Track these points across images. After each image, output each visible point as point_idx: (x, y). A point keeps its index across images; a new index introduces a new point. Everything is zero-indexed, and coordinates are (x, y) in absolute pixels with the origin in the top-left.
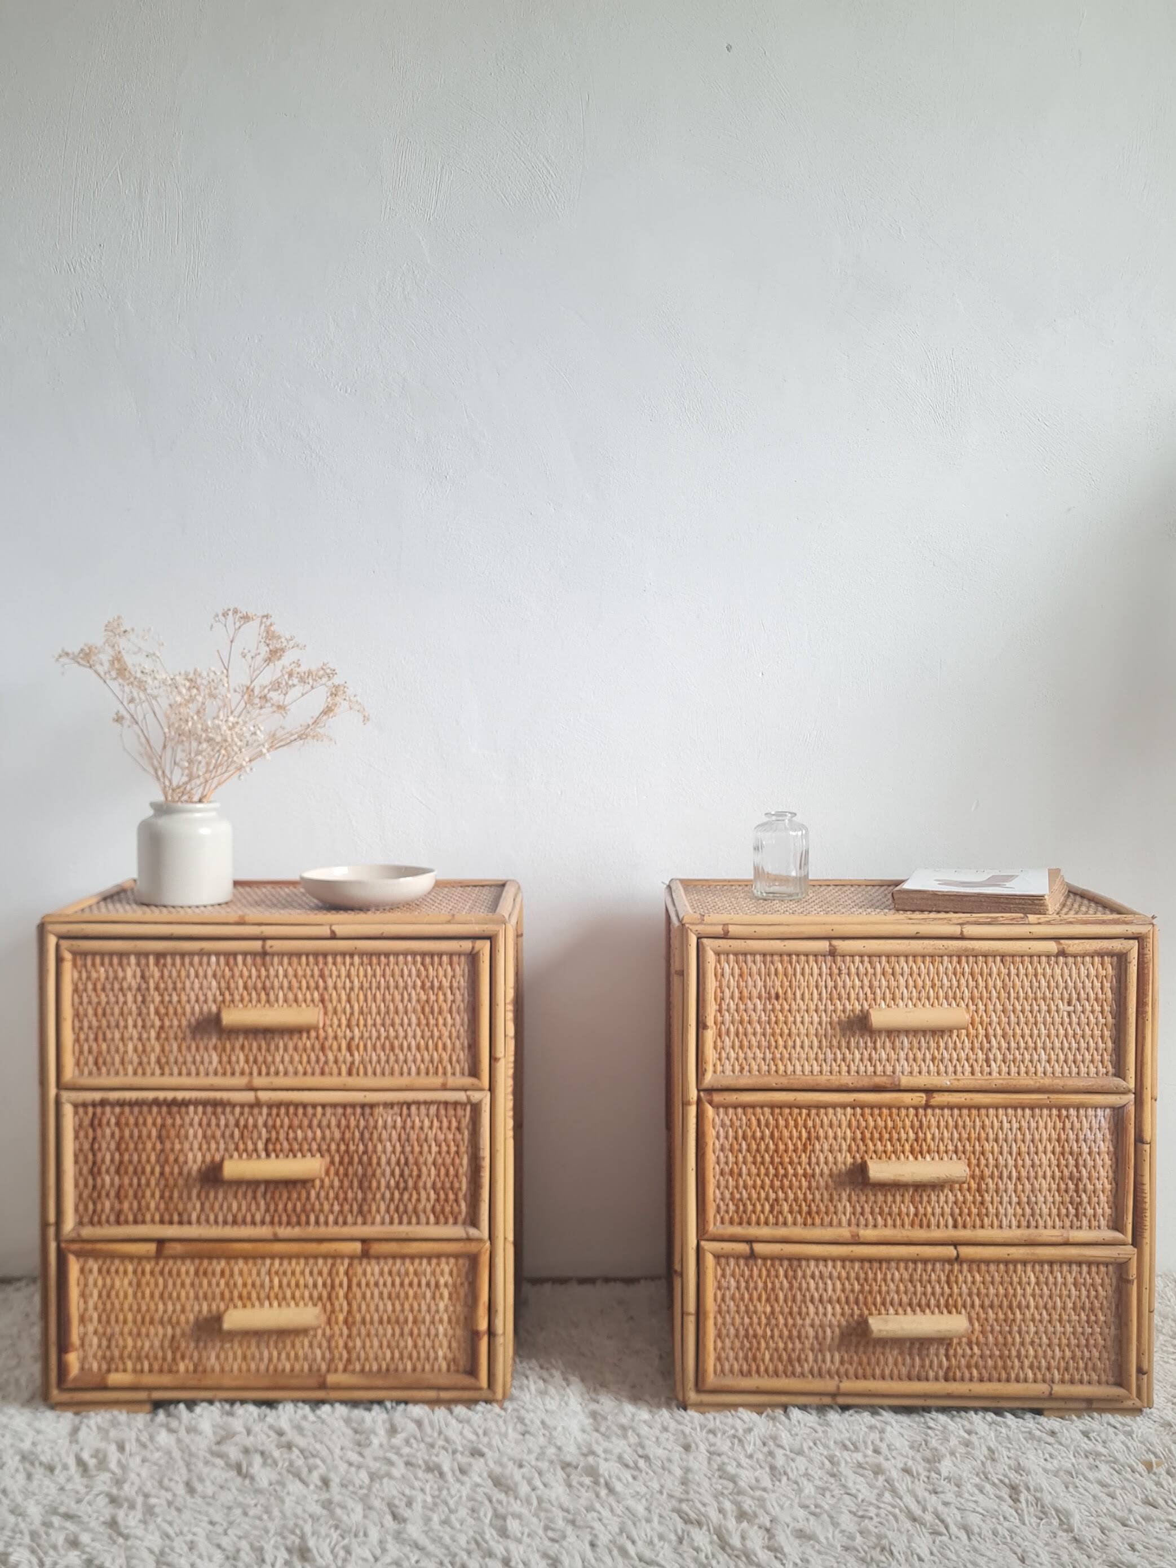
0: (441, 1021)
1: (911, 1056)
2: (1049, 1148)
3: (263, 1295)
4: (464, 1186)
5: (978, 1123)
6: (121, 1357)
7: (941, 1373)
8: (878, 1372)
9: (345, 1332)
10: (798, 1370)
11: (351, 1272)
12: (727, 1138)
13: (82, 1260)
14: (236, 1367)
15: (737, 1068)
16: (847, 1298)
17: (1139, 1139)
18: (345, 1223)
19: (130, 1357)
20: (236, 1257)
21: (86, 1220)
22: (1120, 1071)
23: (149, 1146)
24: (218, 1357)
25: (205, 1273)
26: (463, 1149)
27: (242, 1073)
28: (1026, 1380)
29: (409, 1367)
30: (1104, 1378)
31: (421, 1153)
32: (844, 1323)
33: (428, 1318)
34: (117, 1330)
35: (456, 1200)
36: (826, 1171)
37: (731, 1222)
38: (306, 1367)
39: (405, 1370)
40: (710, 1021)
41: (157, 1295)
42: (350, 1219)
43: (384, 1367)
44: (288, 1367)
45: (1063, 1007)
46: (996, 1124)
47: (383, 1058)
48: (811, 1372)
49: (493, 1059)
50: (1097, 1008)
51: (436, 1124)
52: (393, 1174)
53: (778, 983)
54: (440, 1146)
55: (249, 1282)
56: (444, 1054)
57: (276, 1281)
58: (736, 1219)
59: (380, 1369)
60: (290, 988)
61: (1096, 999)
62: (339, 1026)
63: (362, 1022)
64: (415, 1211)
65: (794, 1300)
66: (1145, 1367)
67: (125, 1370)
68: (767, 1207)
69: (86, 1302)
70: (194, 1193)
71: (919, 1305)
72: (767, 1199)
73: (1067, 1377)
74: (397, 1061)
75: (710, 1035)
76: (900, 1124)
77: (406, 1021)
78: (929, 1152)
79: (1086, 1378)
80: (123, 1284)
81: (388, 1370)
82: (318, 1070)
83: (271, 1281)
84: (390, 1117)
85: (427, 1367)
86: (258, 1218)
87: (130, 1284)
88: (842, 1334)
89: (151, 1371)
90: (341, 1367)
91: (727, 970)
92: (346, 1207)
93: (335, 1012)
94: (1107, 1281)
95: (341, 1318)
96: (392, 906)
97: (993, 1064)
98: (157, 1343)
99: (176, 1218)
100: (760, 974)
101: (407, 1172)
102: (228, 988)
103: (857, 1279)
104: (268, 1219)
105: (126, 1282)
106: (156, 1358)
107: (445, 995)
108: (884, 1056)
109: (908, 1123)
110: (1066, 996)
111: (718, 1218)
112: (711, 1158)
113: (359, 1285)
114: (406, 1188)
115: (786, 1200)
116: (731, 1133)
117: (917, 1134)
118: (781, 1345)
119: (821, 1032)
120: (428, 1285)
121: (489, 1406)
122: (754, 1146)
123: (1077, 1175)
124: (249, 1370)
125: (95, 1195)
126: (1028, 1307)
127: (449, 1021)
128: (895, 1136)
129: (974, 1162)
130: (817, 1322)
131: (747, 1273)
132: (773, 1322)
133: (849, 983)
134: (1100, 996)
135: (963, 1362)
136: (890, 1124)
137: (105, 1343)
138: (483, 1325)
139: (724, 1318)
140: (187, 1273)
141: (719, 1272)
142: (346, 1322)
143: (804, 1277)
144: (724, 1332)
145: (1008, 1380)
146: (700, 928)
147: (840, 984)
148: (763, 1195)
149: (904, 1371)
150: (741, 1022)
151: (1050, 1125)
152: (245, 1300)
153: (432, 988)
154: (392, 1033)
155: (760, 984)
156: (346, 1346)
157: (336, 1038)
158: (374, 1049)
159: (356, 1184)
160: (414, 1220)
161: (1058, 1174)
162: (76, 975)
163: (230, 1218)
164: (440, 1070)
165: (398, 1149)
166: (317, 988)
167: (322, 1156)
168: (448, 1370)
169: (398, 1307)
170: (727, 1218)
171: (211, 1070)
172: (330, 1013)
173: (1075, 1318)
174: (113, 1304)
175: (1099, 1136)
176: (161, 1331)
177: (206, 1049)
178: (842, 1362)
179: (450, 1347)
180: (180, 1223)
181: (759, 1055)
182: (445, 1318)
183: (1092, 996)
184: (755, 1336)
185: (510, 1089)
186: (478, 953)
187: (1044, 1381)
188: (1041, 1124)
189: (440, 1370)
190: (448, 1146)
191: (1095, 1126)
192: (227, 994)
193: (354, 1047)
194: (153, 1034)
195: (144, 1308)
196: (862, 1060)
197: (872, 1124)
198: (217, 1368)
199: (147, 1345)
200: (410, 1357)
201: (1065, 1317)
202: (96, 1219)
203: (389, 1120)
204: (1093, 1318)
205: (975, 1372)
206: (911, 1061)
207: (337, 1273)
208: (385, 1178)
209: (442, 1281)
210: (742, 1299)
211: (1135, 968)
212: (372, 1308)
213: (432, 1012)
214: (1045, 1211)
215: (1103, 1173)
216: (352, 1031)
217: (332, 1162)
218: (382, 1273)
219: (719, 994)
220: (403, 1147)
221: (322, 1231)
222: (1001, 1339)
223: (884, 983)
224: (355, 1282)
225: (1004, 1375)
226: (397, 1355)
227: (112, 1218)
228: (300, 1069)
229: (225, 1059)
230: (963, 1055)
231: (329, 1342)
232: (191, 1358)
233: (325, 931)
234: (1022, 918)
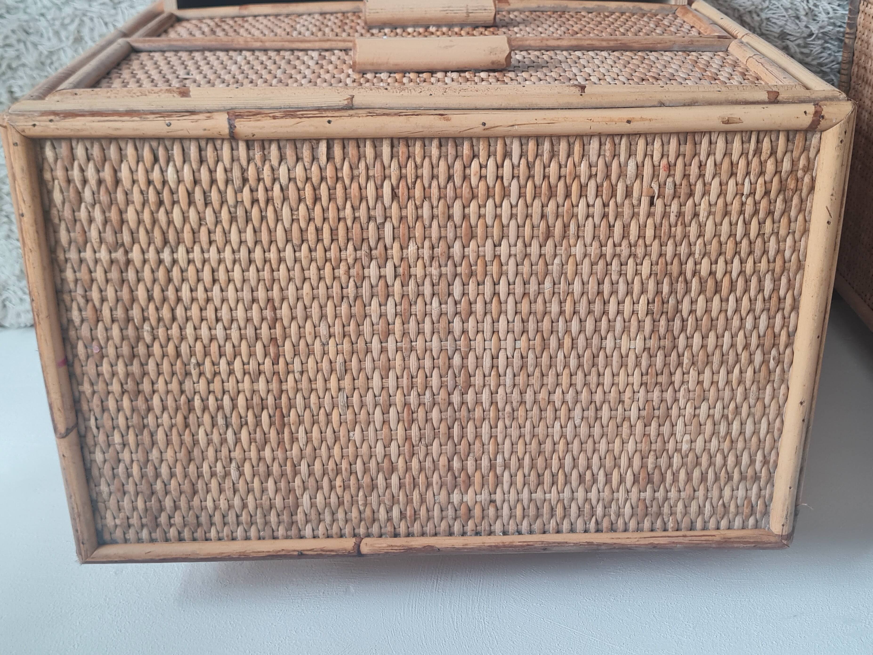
234: (239, 116)
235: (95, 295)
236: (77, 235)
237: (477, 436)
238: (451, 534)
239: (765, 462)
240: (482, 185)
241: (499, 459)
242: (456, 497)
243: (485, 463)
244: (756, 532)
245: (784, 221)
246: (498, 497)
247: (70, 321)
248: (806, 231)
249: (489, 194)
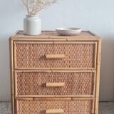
0: (87, 57)
3: (52, 107)
4: (91, 88)
11: (69, 103)
18: (68, 94)
20: (48, 100)
21: (19, 94)
23: (31, 80)
25: (42, 103)
26: (91, 81)
27: (49, 67)
31: (83, 82)
33: (83, 111)
35: (89, 90)
41: (33, 107)
52: (77, 85)
54: (86, 80)
55: (50, 105)
56: (88, 63)
57: (55, 104)
60: (58, 51)
62: (68, 58)
69: (20, 108)
74: (78, 65)
77: (80, 57)
80: (27, 105)
82: (63, 66)
84: (77, 75)
86: (52, 93)
92: (68, 91)
95: (67, 111)
96: (74, 35)
101: (80, 85)
102: (46, 51)
104: (54, 93)
107: (88, 52)
113: (70, 105)
114: (79, 88)
120: (83, 105)
125: (21, 89)
127: (89, 57)
138: (93, 112)
140: (39, 103)
152: (49, 108)
153: (86, 51)
154: (78, 59)
157: (67, 60)
159: (70, 87)
160: (81, 94)
163: (46, 93)
164: (87, 66)
166: (63, 51)
169: (77, 109)
171: (43, 66)
172: (66, 56)
174: (25, 109)
177: (42, 62)
180: (37, 94)
182: (86, 111)
186: (95, 44)
190: (88, 80)
193: (70, 62)
194: (32, 59)
195: (31, 109)
202: (21, 94)
207: (66, 103)
208: (75, 86)
209: (86, 104)
212: (73, 109)
213: (86, 55)
220: (79, 80)
221: (64, 96)
228: (60, 66)
229: (46, 64)
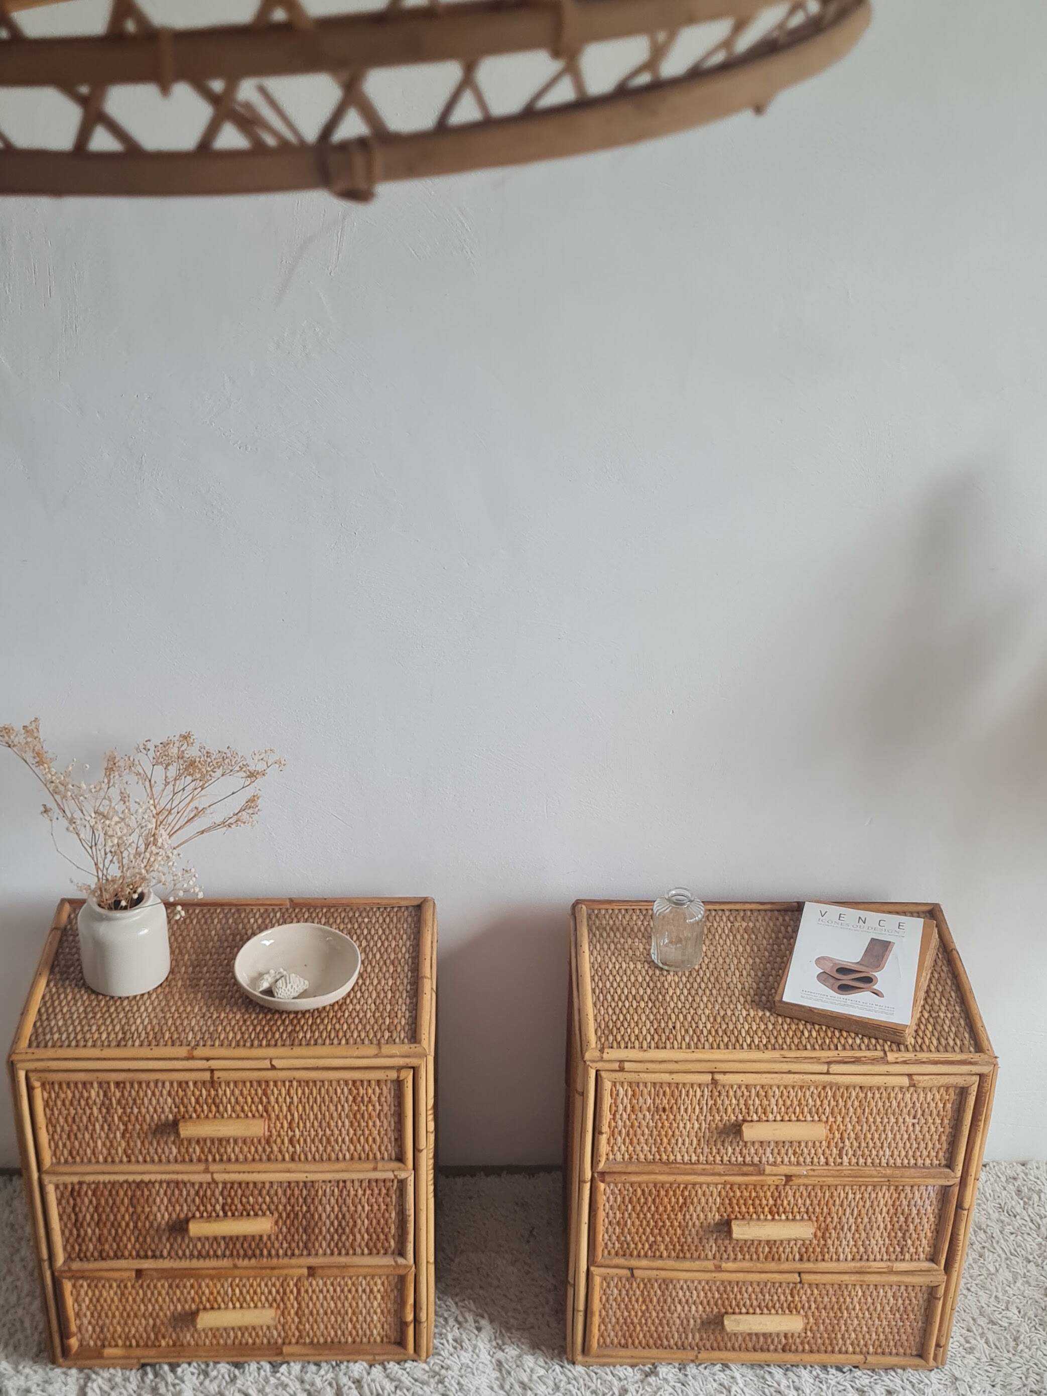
0: (371, 1124)
1: (776, 1151)
2: (885, 1210)
3: (226, 1299)
4: (393, 1231)
5: (827, 1194)
6: (113, 1337)
7: (780, 1347)
8: (729, 1345)
9: (296, 1320)
10: (666, 1343)
11: (299, 1284)
12: (615, 1201)
13: (73, 1281)
14: (207, 1342)
15: (627, 1156)
16: (708, 1302)
17: (960, 1206)
18: (293, 1255)
19: (120, 1337)
20: (204, 1277)
21: (73, 1256)
22: (950, 1165)
23: (123, 1209)
24: (192, 1336)
25: (178, 1286)
26: (391, 1208)
27: (199, 1160)
28: (846, 1352)
29: (350, 1340)
30: (908, 1351)
31: (356, 1211)
32: (704, 1316)
33: (364, 1311)
34: (107, 1322)
35: (387, 1239)
36: (697, 1223)
37: (617, 1254)
38: (265, 1341)
39: (347, 1342)
40: (605, 1128)
41: (138, 1300)
42: (297, 1252)
43: (329, 1340)
44: (250, 1341)
45: (910, 1121)
46: (842, 1195)
47: (321, 1149)
48: (676, 1344)
49: (416, 1150)
50: (938, 1121)
51: (368, 1192)
52: (332, 1224)
53: (665, 1101)
54: (372, 1206)
55: (215, 1292)
56: (374, 1146)
57: (237, 1291)
58: (621, 1252)
59: (326, 1342)
60: (237, 1102)
61: (938, 1115)
62: (282, 1127)
63: (301, 1125)
64: (352, 1246)
65: (665, 1301)
66: (942, 1343)
67: (116, 1346)
68: (647, 1246)
69: (80, 1305)
70: (164, 1239)
71: (767, 1307)
72: (647, 1240)
73: (879, 1350)
74: (333, 1150)
75: (603, 1139)
76: (762, 1194)
77: (340, 1124)
78: (784, 1212)
79: (894, 1351)
81: (332, 1342)
82: (264, 1157)
83: (233, 1290)
85: (365, 1340)
86: (219, 1253)
87: (116, 1293)
88: (702, 1322)
89: (138, 1345)
90: (294, 1341)
91: (622, 1092)
92: (294, 1245)
93: (278, 1117)
94: (920, 1295)
95: (292, 1312)
97: (845, 1157)
98: (141, 1329)
99: (150, 1253)
100: (650, 1095)
101: (344, 1223)
102: (183, 1103)
103: (718, 1291)
104: (228, 1253)
105: (112, 1293)
106: (141, 1337)
107: (374, 1106)
108: (753, 1151)
109: (769, 1194)
110: (913, 1112)
111: (606, 1252)
112: (601, 1215)
113: (307, 1291)
114: (344, 1233)
115: (663, 1242)
116: (619, 1199)
117: (776, 1201)
118: (653, 1328)
119: (701, 1134)
120: (364, 1291)
121: (415, 1364)
122: (638, 1208)
123: (904, 1227)
124: (218, 1343)
125: (80, 1240)
126: (854, 1309)
127: (378, 1123)
128: (757, 1202)
129: (822, 1219)
130: (683, 1315)
131: (627, 1286)
132: (647, 1315)
133: (727, 1102)
134: (942, 1113)
135: (798, 1341)
136: (754, 1194)
137: (98, 1329)
138: (410, 1317)
139: (607, 1312)
140: (163, 1286)
141: (605, 1284)
142: (297, 1314)
143: (675, 1288)
144: (607, 1320)
145: (833, 1352)
146: (599, 1065)
147: (719, 1102)
148: (644, 1238)
149: (750, 1345)
150: (632, 1126)
151: (887, 1195)
153: (363, 1101)
154: (328, 1132)
155: (649, 1101)
156: (297, 1328)
157: (279, 1135)
158: (313, 1141)
159: (301, 1230)
160: (351, 1252)
161: (889, 1227)
162: (46, 1095)
163: (196, 1253)
164: (371, 1156)
165: (336, 1209)
166: (261, 1102)
167: (272, 1214)
168: (382, 1341)
169: (339, 1305)
170: (613, 1252)
171: (171, 1158)
172: (273, 1121)
173: (890, 1316)
174: (102, 1306)
175: (928, 1202)
176: (143, 1321)
177: (166, 1143)
178: (701, 1339)
179: (383, 1328)
180: (154, 1257)
181: (646, 1148)
182: (379, 1311)
183: (935, 1112)
184: (632, 1323)
185: (431, 1167)
186: (403, 1080)
187: (861, 1353)
188: (880, 1195)
189: (375, 1342)
190: (379, 1206)
191: (925, 1196)
192: (181, 1107)
193: (295, 1142)
194: (118, 1135)
195: (128, 1308)
196: (734, 1153)
197: (738, 1194)
198: (192, 1343)
199: (133, 1330)
200: (351, 1334)
201: (883, 1316)
202: (82, 1255)
203: (328, 1190)
204: (905, 1317)
205: (807, 1347)
206: (775, 1155)
207: (288, 1285)
209: (375, 1289)
210: (623, 1300)
211: (974, 1098)
212: (318, 1305)
213: (363, 1117)
214: (876, 1249)
215: (927, 1226)
216: (294, 1147)
217: (280, 1216)
218: (325, 1284)
219: (614, 1108)
220: (340, 1208)
221: (275, 1262)
222: (830, 1328)
223: (757, 1102)
224: (303, 1290)
225: (830, 1348)
226: (339, 1333)
227: (96, 1254)
228: (250, 1157)
229: (183, 1150)
230: (820, 1151)
231: (283, 1326)
232: (171, 1337)
233: (266, 1064)
234: (882, 1058)
235: (944, 1001)
236: (956, 1023)
237: (744, 947)
238: (751, 910)
239: (595, 935)
240: (760, 1034)
241: (731, 938)
242: (751, 924)
243: (739, 937)
244: (593, 907)
245: (607, 1020)
246: (729, 925)
247: (956, 993)
248: (595, 1016)
249: (756, 1032)
